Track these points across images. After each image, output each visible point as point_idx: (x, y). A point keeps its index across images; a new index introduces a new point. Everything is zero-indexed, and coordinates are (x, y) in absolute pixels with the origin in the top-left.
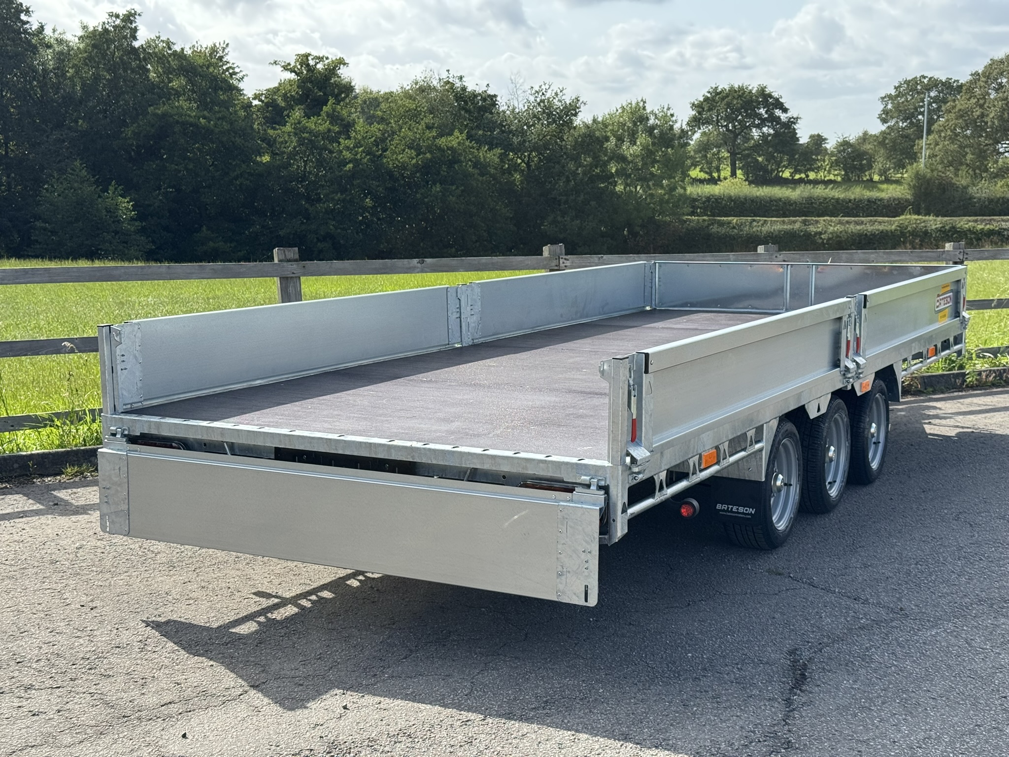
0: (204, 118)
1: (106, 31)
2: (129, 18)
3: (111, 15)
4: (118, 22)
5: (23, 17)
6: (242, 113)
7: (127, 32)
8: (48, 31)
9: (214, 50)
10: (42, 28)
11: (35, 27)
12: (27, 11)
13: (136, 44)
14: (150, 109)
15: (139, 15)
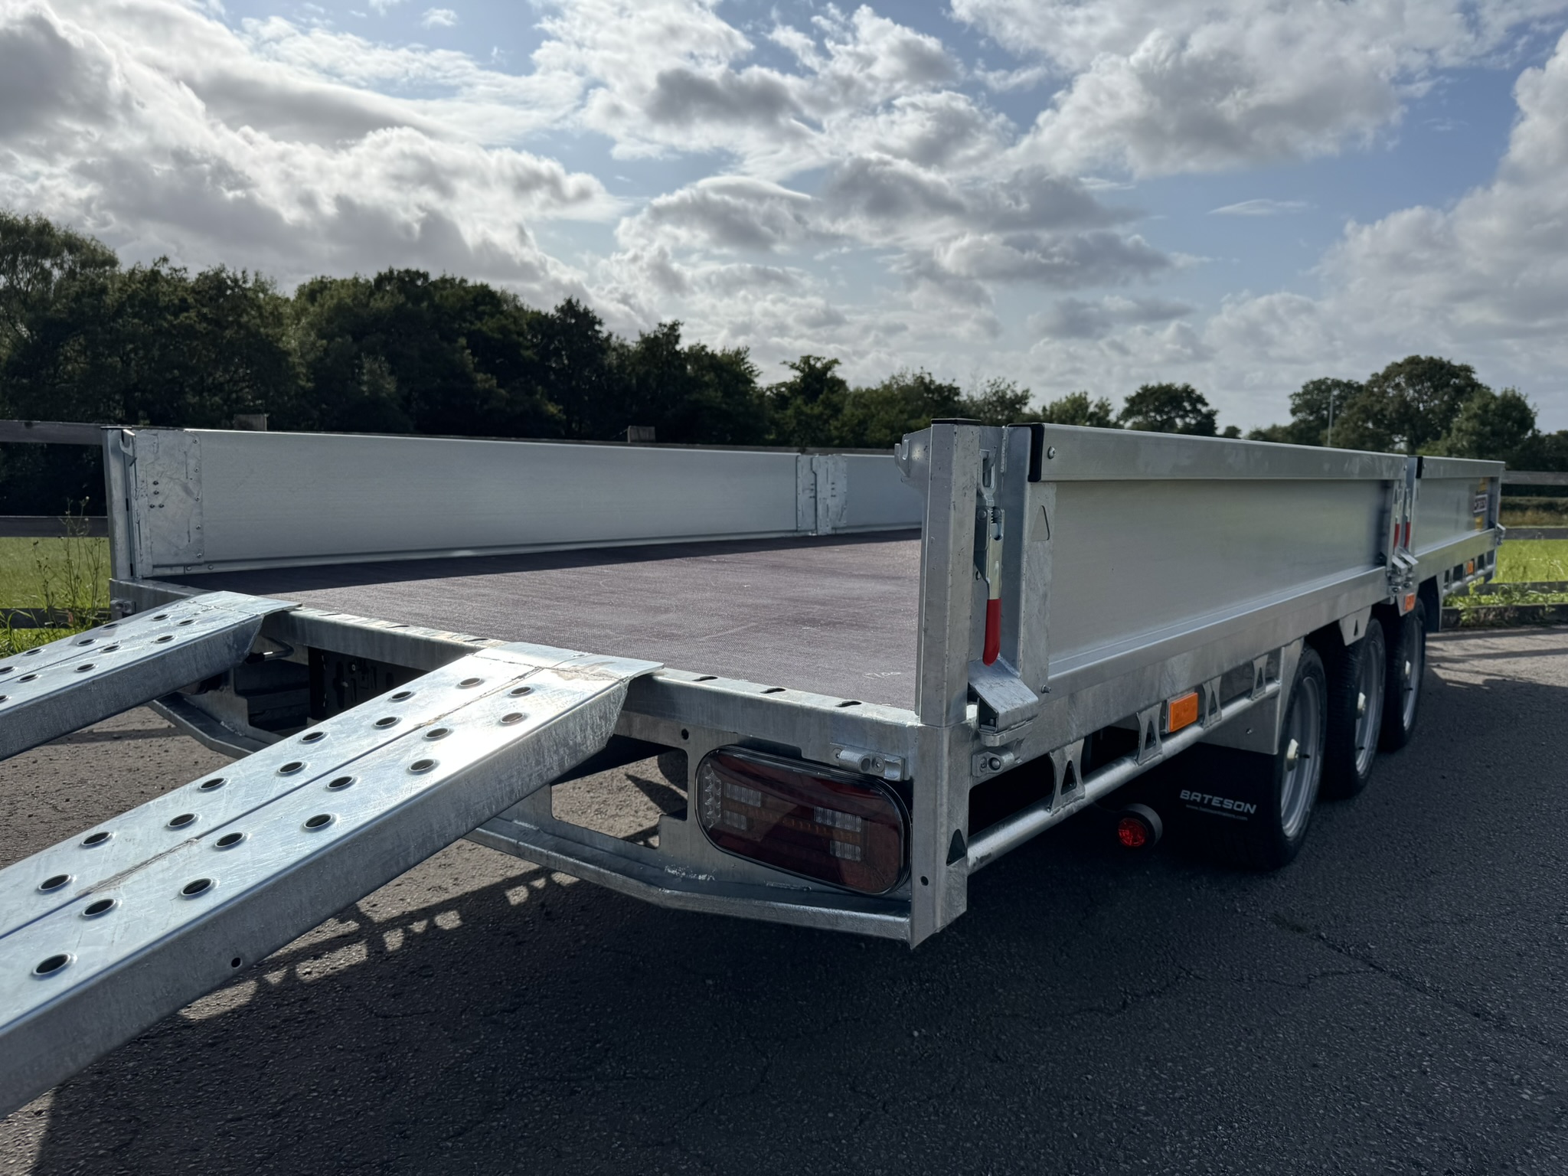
0: (726, 403)
1: (656, 337)
2: (674, 327)
3: (660, 325)
4: (666, 330)
5: (597, 327)
6: (757, 401)
7: (672, 338)
8: (614, 339)
9: (738, 353)
10: (610, 335)
11: (605, 334)
12: (600, 323)
13: (678, 348)
14: (686, 397)
15: (682, 324)
